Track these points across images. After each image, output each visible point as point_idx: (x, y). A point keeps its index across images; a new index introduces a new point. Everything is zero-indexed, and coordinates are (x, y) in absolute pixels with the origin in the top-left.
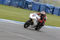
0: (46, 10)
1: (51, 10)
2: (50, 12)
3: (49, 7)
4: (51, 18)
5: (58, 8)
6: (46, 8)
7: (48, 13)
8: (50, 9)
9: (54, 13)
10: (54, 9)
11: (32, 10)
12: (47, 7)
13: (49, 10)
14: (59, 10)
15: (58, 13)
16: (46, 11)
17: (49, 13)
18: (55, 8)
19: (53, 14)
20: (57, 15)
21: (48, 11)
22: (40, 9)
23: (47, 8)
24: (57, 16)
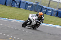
0: (13, 3)
1: (18, 4)
2: (17, 5)
4: (18, 12)
6: (12, 2)
8: (16, 3)
9: (21, 6)
13: (15, 4)
14: (25, 4)
15: (25, 6)
16: (13, 4)
17: (16, 6)
19: (19, 7)
20: (24, 8)
22: (7, 2)
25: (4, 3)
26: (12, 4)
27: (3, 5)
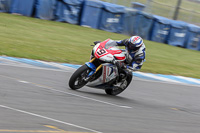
0: (59, 10)
1: (75, 12)
2: (72, 16)
5: (99, 4)
6: (56, 6)
7: (65, 22)
8: (69, 9)
9: (84, 20)
10: (82, 6)
11: (9, 12)
13: (66, 12)
14: (99, 10)
16: (58, 14)
17: (69, 20)
18: (87, 4)
19: (79, 23)
21: (63, 15)
23: (60, 4)
24: (94, 30)
25: (30, 11)
26: (55, 11)
27: (25, 15)
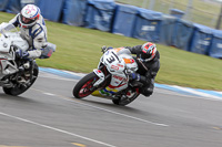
0: (89, 15)
1: (107, 18)
2: (104, 23)
3: (100, 6)
5: (133, 10)
6: (86, 10)
7: (95, 29)
8: (100, 15)
9: (116, 27)
10: (115, 11)
12: (92, 5)
13: (97, 18)
14: (133, 17)
15: (130, 26)
16: (87, 20)
17: (100, 27)
18: (121, 9)
19: (111, 30)
20: (129, 34)
21: (93, 21)
22: (66, 12)
23: (90, 9)
24: (128, 38)
25: (57, 15)
26: (85, 16)
